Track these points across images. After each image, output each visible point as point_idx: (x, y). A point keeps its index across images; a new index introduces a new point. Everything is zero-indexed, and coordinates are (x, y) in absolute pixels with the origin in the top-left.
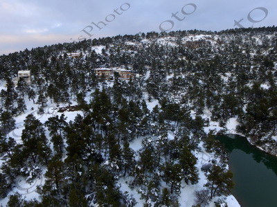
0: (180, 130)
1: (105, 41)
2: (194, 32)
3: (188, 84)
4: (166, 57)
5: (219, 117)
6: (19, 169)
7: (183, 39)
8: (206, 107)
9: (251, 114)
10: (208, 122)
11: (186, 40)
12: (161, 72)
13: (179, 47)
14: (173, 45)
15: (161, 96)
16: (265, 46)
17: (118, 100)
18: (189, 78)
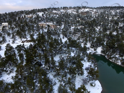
0: (76, 52)
1: (43, 10)
2: (85, 7)
3: (80, 31)
4: (71, 19)
5: (94, 46)
6: (4, 69)
7: (79, 10)
8: (88, 42)
9: (108, 45)
10: (89, 48)
11: (80, 11)
12: (69, 25)
13: (77, 14)
14: (75, 13)
15: (69, 36)
16: (116, 15)
17: (49, 38)
18: (81, 28)
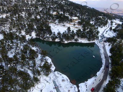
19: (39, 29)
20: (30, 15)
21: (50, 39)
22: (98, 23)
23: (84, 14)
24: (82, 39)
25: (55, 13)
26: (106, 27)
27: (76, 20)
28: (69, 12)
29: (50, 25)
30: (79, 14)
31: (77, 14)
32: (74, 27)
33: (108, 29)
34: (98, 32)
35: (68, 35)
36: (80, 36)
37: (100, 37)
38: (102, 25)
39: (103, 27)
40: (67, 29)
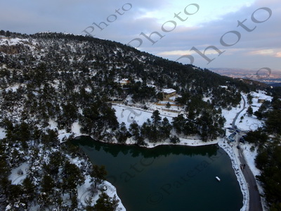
8: (50, 119)
10: (56, 131)
19: (88, 117)
20: (70, 85)
21: (114, 138)
22: (220, 99)
23: (188, 82)
24: (188, 137)
25: (124, 81)
26: (238, 109)
27: (171, 95)
28: (154, 79)
29: (113, 107)
30: (178, 81)
31: (174, 82)
32: (169, 111)
33: (244, 112)
34: (223, 121)
35: (154, 130)
36: (183, 130)
37: (227, 130)
38: (229, 104)
39: (233, 108)
40: (151, 115)
